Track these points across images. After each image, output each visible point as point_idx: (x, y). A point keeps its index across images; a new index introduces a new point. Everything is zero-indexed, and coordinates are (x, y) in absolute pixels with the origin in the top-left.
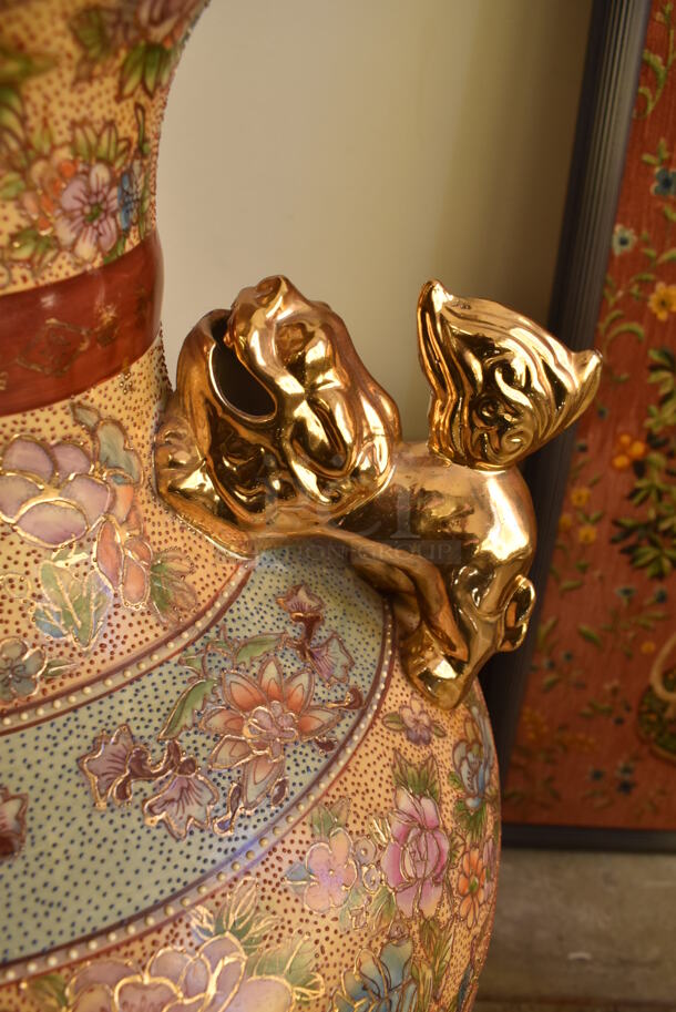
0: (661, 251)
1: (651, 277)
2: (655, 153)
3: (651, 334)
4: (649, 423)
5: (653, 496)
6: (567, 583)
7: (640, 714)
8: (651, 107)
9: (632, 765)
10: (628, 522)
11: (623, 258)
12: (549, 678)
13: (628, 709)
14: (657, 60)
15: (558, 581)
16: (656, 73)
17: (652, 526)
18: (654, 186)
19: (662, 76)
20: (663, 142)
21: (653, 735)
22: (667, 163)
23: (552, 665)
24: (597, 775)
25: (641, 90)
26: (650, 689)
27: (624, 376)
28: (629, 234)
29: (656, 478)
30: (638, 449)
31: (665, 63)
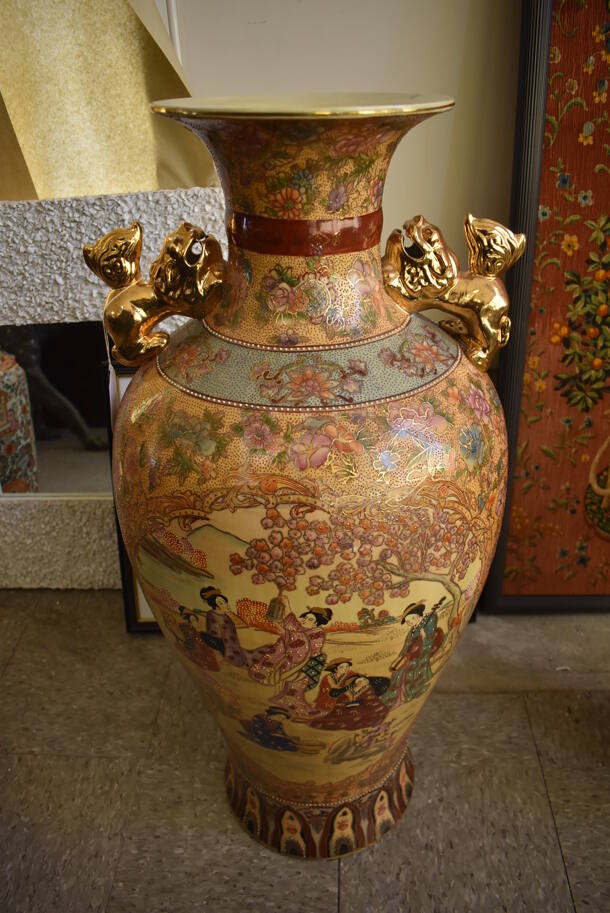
0: (565, 218)
1: (561, 232)
2: (556, 166)
3: (564, 263)
4: (569, 314)
5: (577, 359)
6: (531, 418)
7: (586, 505)
8: (552, 143)
9: (585, 545)
10: (564, 376)
11: (545, 222)
12: (526, 484)
13: (578, 502)
14: (553, 119)
15: (526, 417)
16: (553, 125)
17: (578, 377)
18: (558, 183)
19: (556, 126)
20: (560, 160)
21: (596, 520)
22: (563, 171)
23: (527, 474)
24: (564, 553)
25: (546, 134)
26: (590, 486)
27: (552, 289)
28: (547, 210)
29: (577, 348)
30: (565, 330)
31: (557, 120)
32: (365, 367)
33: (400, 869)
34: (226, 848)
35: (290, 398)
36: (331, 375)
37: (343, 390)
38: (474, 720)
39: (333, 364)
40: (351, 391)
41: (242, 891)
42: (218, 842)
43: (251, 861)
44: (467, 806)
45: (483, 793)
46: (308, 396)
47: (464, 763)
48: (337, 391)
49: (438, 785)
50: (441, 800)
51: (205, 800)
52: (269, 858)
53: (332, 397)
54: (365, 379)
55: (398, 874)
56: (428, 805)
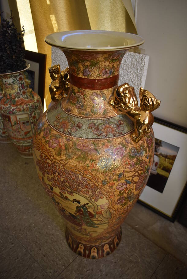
32: (82, 126)
33: (89, 270)
34: (59, 233)
35: (58, 127)
36: (71, 125)
37: (71, 130)
38: (145, 249)
39: (74, 122)
40: (72, 131)
41: (53, 245)
42: (58, 231)
43: (60, 240)
44: (120, 269)
45: (128, 270)
46: (62, 128)
47: (131, 258)
48: (69, 130)
49: (118, 258)
50: (115, 262)
52: (64, 243)
53: (67, 131)
54: (79, 130)
55: (88, 270)
56: (111, 261)
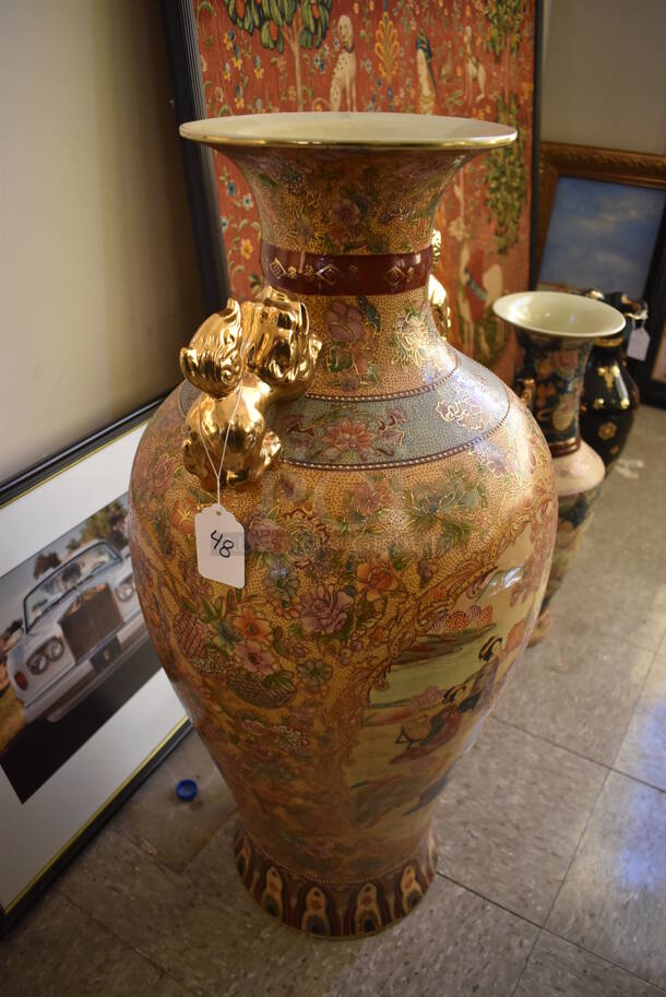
0: (238, 224)
1: (238, 239)
2: (223, 175)
3: (246, 269)
11: (227, 233)
18: (228, 191)
20: (225, 168)
22: (229, 178)
27: (243, 295)
28: (225, 220)
51: (304, 961)
